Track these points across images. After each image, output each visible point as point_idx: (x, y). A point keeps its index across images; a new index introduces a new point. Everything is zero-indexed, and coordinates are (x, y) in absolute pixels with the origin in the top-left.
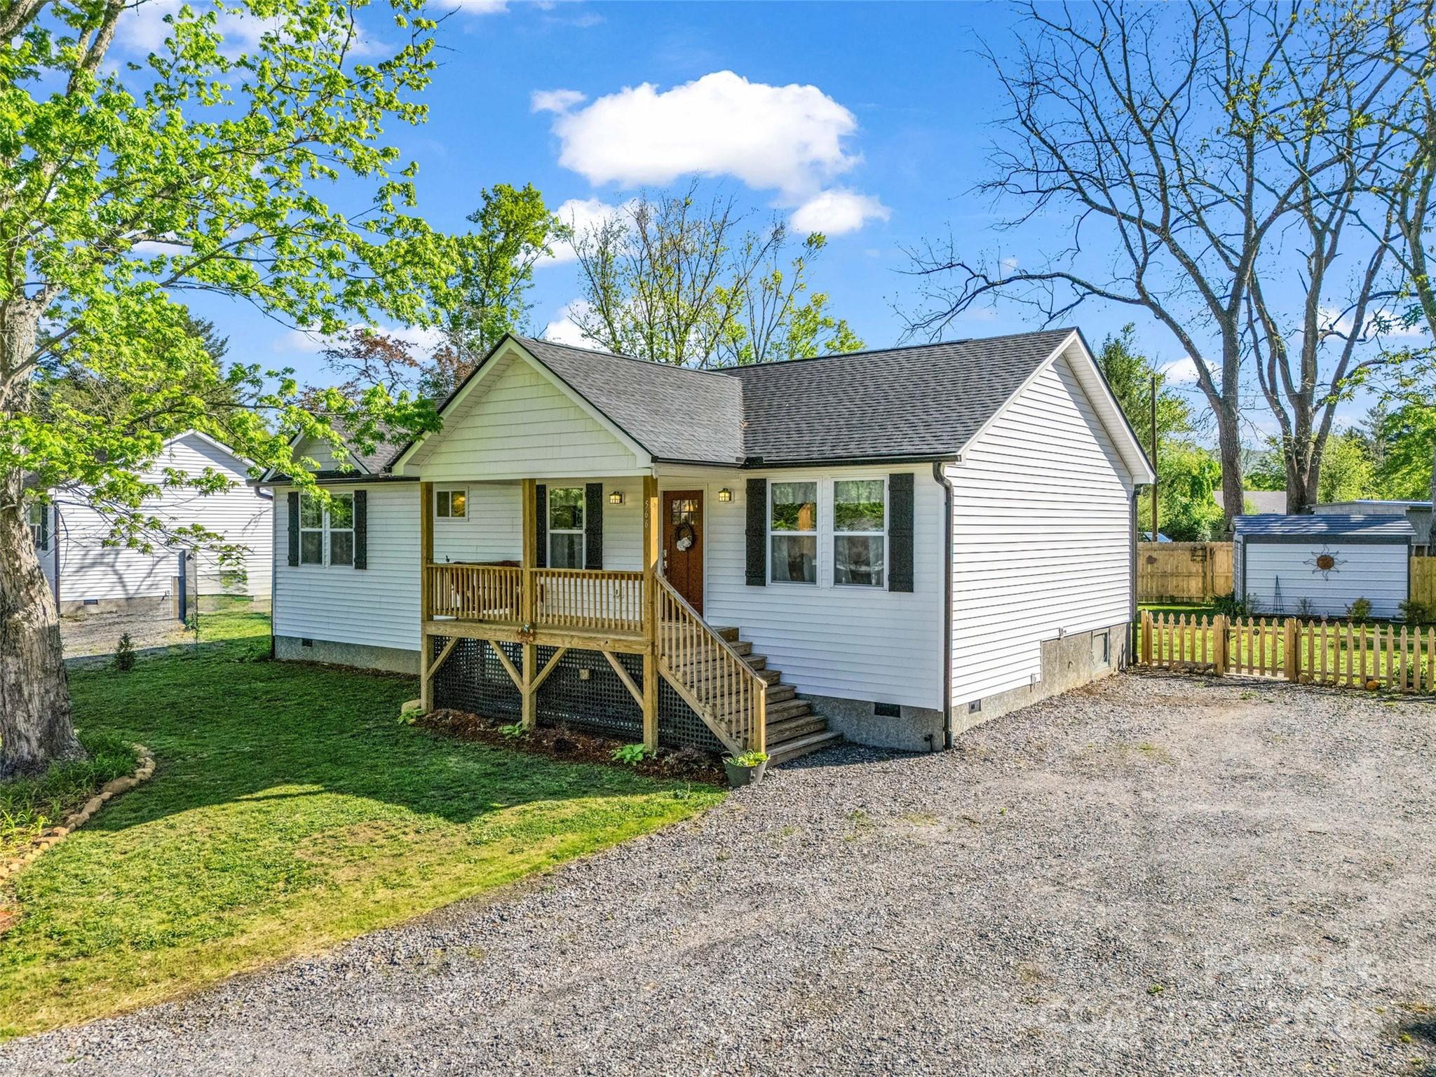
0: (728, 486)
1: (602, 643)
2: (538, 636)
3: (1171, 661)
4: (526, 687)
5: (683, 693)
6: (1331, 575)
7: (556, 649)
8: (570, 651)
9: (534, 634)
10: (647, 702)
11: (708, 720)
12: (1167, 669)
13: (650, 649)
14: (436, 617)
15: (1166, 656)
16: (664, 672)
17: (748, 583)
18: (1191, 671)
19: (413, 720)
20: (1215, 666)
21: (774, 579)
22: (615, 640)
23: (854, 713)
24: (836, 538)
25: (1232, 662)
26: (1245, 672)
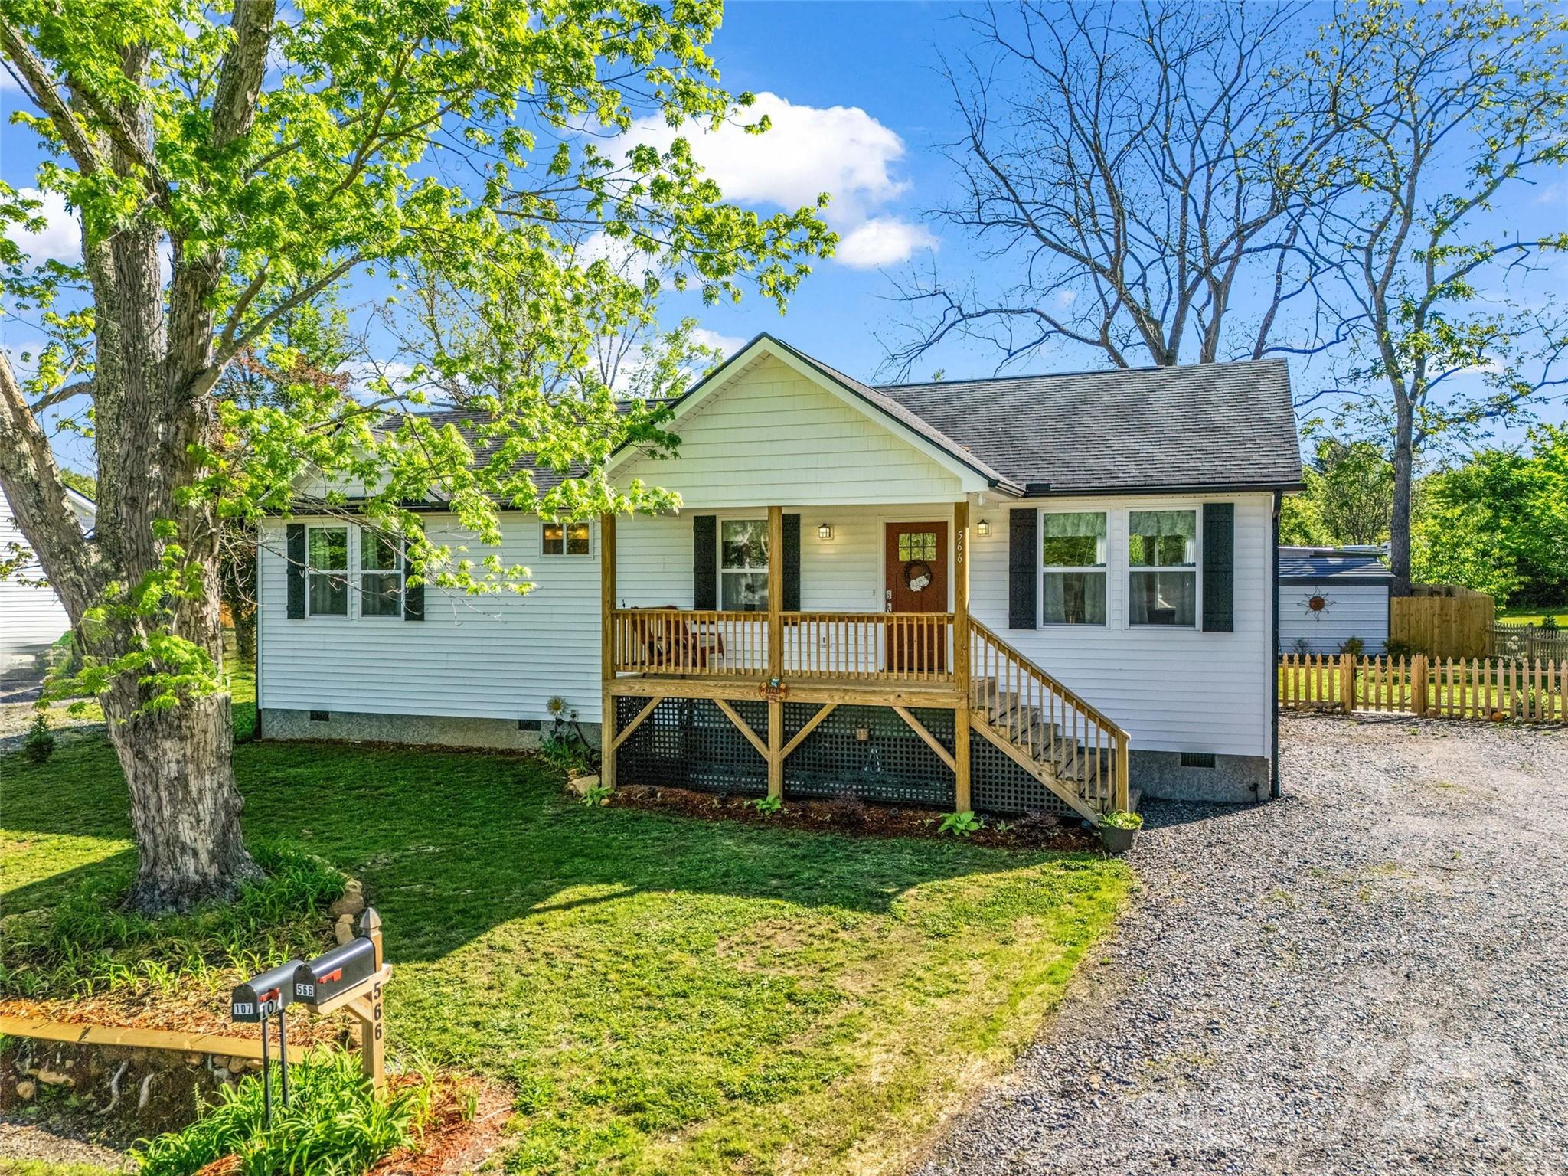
0: (985, 516)
1: (892, 698)
2: (792, 692)
3: (1297, 700)
4: (774, 755)
5: (1010, 751)
6: (1322, 616)
7: (818, 707)
8: (839, 707)
9: (786, 690)
10: (960, 765)
11: (1047, 780)
12: (1294, 709)
13: (964, 702)
14: (619, 674)
15: (1291, 697)
16: (982, 729)
17: (1011, 627)
18: (1320, 710)
19: (606, 801)
20: (1342, 705)
21: (1046, 621)
22: (911, 693)
23: (1155, 766)
24: (1132, 574)
25: (1359, 700)
26: (1372, 710)
